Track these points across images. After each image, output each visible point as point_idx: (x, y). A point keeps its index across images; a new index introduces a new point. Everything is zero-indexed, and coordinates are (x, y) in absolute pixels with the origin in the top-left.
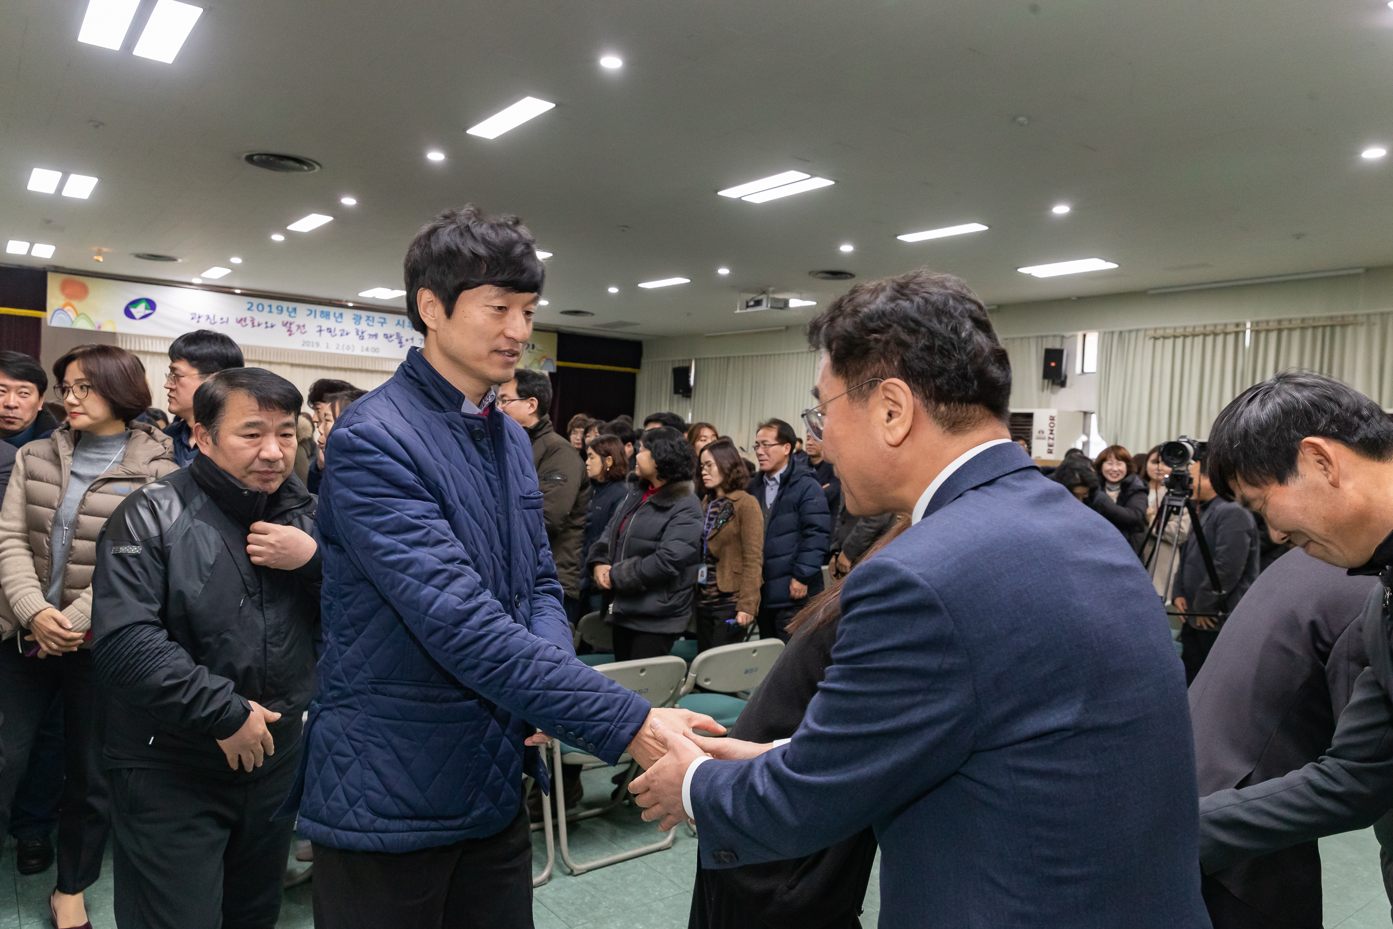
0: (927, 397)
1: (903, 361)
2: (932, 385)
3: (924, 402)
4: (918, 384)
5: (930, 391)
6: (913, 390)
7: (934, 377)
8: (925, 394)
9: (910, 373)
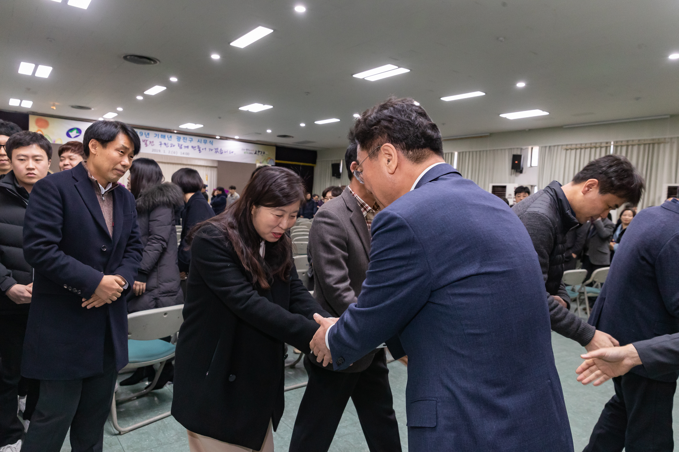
0: (403, 149)
1: (389, 135)
2: (404, 143)
3: (402, 152)
4: (397, 144)
5: (403, 146)
6: (396, 147)
7: (404, 139)
8: (402, 148)
9: (393, 139)
